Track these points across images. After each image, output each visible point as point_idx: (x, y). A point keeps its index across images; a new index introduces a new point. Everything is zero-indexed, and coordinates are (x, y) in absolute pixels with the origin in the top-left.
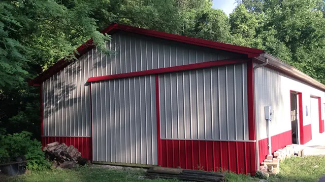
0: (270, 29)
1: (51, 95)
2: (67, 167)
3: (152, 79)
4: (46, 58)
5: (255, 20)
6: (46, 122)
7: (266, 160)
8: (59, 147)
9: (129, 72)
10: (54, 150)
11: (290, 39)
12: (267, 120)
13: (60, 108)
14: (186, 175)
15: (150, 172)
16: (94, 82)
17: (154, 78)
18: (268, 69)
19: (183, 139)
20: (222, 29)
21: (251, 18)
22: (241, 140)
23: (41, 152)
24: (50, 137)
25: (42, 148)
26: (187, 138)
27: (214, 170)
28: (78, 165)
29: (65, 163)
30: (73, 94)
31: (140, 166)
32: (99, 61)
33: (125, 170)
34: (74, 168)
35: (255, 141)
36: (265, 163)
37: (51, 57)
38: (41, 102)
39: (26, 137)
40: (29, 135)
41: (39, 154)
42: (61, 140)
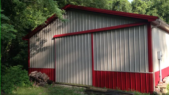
0: (154, 9)
1: (34, 45)
2: (41, 85)
3: (89, 36)
4: (33, 25)
5: (145, 4)
6: (31, 60)
7: (159, 84)
8: (37, 74)
9: (76, 32)
10: (35, 75)
11: (165, 14)
12: (159, 60)
13: (39, 52)
14: (109, 93)
15: (88, 90)
16: (57, 38)
17: (90, 35)
18: (159, 29)
19: (107, 70)
20: (127, 9)
21: (143, 3)
22: (144, 72)
23: (27, 77)
24: (33, 68)
25: (28, 75)
26: (110, 70)
27: (126, 90)
28: (47, 85)
29: (41, 83)
30: (45, 45)
31: (82, 86)
32: (60, 25)
33: (73, 88)
34: (45, 86)
35: (153, 73)
36: (158, 86)
37: (36, 25)
38: (29, 49)
39: (20, 68)
40: (21, 67)
41: (26, 78)
42: (39, 70)
